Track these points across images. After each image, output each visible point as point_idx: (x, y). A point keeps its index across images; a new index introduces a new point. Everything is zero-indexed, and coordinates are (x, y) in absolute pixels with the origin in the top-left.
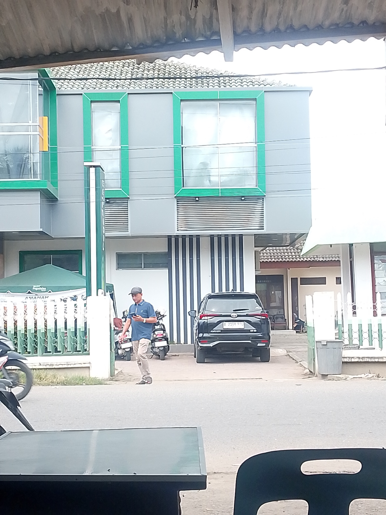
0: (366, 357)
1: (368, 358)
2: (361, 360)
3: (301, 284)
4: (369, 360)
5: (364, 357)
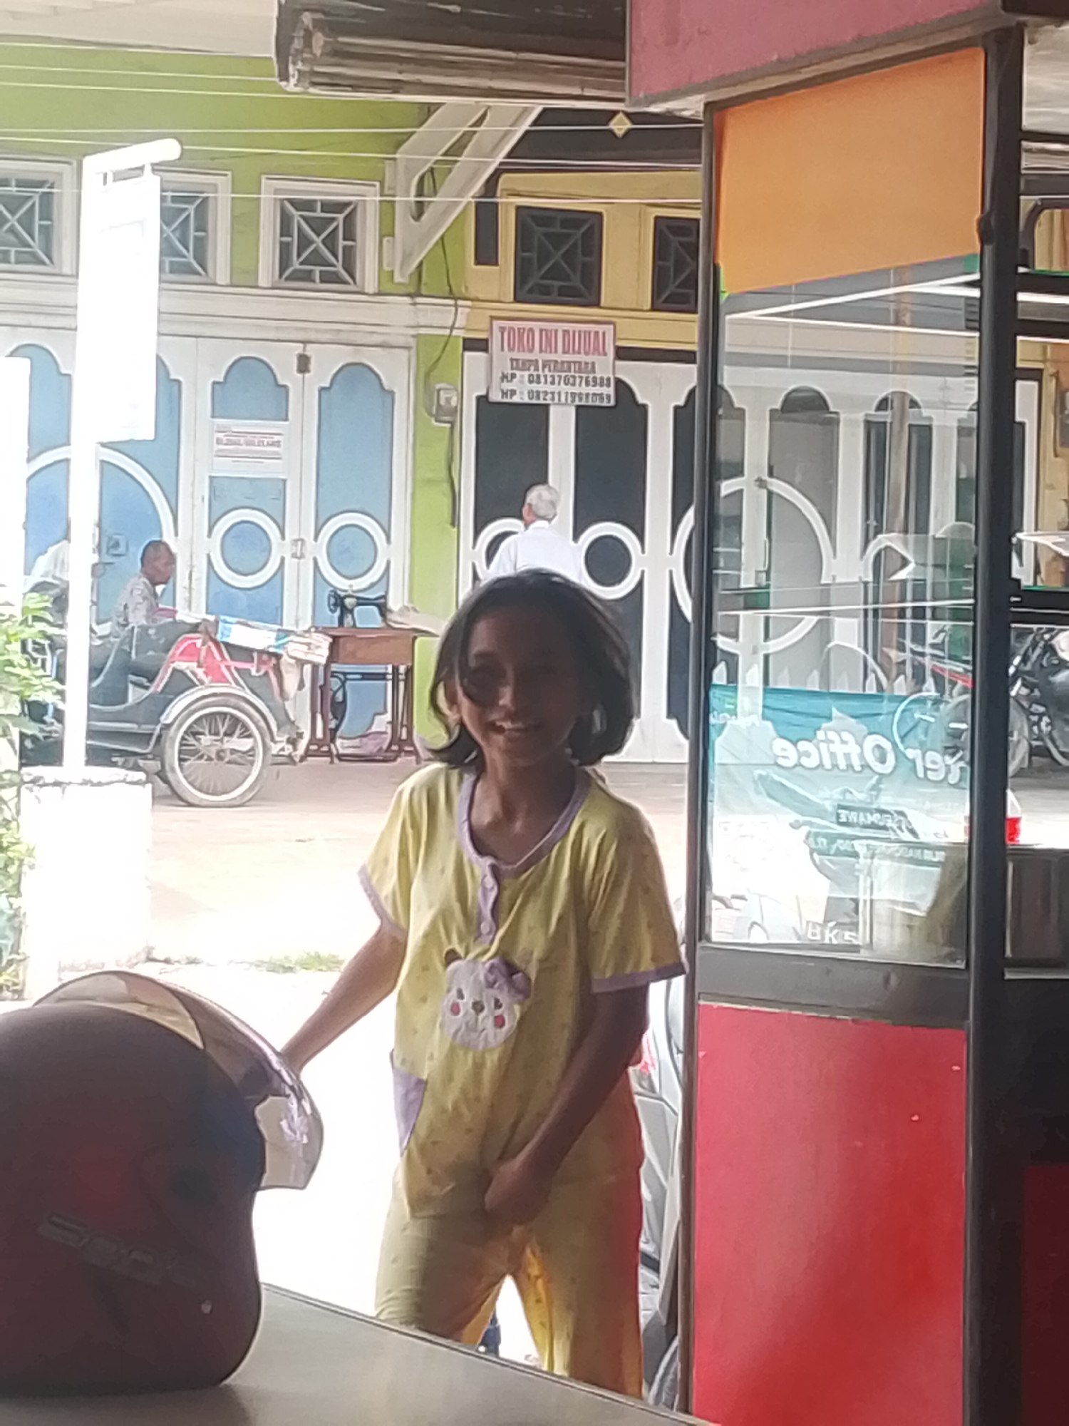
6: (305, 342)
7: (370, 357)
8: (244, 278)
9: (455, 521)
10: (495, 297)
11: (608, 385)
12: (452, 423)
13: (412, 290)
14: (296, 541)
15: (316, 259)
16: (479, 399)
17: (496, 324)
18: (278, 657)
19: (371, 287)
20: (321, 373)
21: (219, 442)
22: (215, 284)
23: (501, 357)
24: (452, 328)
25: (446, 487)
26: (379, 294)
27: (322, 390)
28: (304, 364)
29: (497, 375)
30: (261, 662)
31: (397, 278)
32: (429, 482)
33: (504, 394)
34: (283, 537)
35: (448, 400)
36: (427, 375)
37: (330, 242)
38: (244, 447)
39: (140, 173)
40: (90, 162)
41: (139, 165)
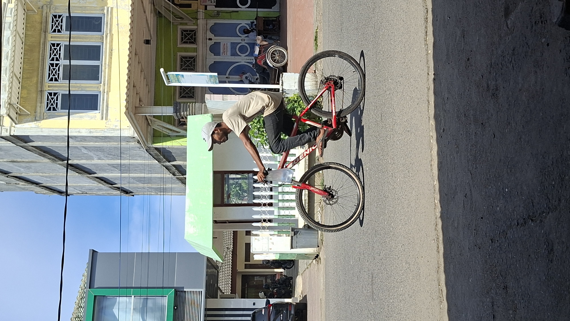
3: (250, 262)
6: (207, 39)
7: (209, 27)
8: (195, 50)
9: (237, 12)
10: (197, 4)
12: (220, 12)
13: (196, 19)
14: (242, 41)
15: (191, 37)
16: (215, 7)
17: (202, 4)
18: (260, 45)
19: (196, 27)
20: (212, 36)
21: (224, 54)
22: (197, 55)
23: (208, 3)
24: (203, 12)
25: (232, 13)
26: (197, 26)
27: (215, 36)
28: (210, 39)
29: (212, 4)
30: (261, 48)
31: (194, 22)
32: (231, 17)
33: (214, 2)
34: (241, 43)
35: (216, 13)
36: (212, 17)
37: (189, 34)
38: (225, 50)
39: (167, 75)
40: (166, 84)
41: (166, 76)
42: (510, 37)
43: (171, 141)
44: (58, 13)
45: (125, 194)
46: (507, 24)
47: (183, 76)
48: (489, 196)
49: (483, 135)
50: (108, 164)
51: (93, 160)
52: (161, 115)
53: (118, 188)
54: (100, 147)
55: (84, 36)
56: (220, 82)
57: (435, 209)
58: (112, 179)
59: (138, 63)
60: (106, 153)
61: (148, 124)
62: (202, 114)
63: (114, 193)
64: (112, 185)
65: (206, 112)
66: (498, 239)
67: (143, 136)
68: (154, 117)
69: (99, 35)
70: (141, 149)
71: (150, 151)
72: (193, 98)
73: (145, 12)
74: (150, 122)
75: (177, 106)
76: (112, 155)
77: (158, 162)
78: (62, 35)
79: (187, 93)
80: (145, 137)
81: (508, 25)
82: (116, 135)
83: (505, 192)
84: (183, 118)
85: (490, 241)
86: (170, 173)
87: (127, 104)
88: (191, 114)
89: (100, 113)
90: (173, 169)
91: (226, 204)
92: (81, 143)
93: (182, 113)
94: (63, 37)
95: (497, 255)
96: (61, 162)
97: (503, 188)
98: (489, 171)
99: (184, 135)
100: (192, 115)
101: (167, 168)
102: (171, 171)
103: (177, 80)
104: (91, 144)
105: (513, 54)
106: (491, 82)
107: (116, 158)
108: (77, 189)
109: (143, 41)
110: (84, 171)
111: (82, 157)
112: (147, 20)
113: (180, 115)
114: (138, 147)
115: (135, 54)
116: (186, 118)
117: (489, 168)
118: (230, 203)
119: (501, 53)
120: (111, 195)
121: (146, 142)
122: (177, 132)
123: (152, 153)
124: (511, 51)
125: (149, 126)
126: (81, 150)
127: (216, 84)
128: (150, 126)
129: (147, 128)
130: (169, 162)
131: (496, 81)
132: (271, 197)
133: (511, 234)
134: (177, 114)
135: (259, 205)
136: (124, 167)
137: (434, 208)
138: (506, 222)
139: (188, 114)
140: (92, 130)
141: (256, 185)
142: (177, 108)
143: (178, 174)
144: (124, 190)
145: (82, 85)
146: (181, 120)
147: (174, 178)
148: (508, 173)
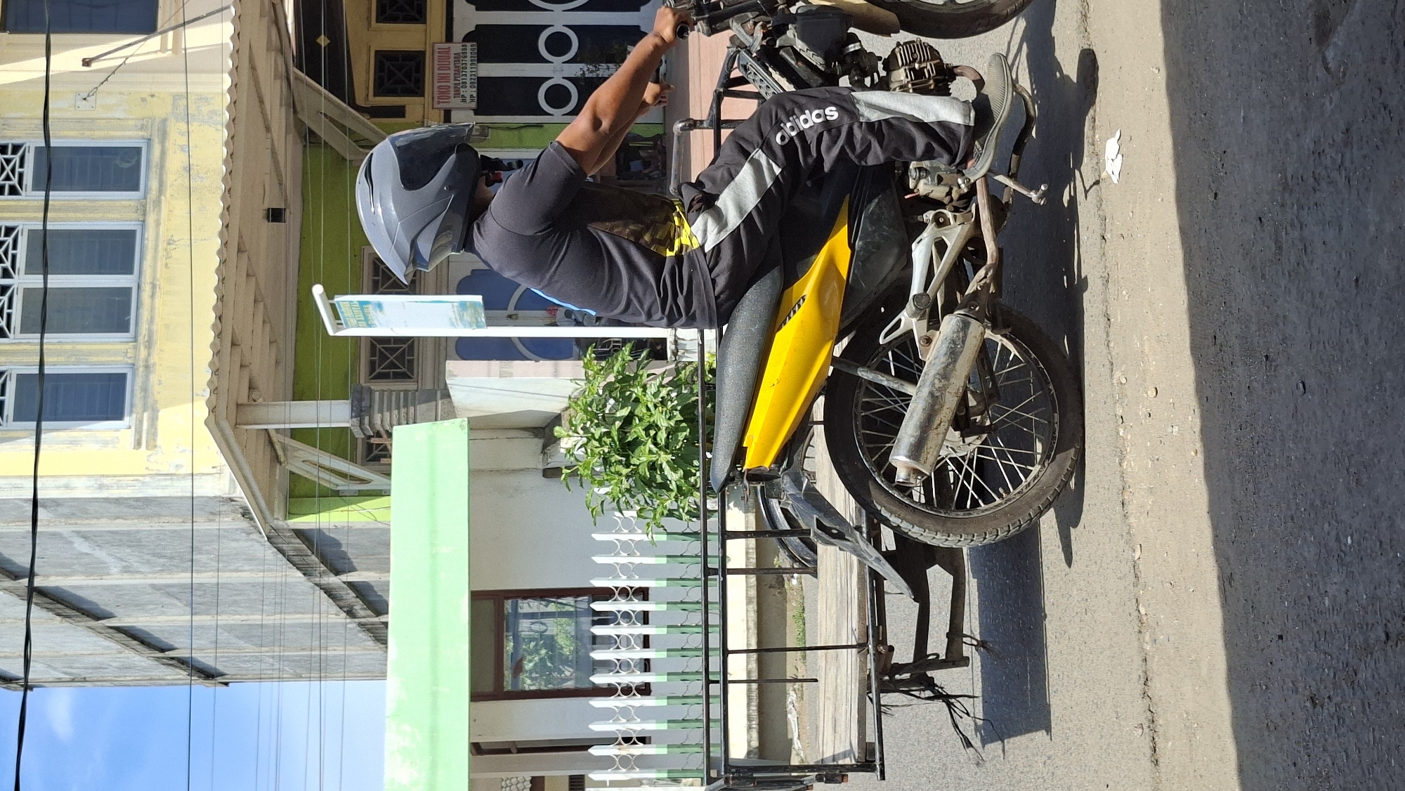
0: (748, 710)
1: (749, 705)
2: (755, 724)
4: (755, 703)
5: (749, 716)
9: (539, 125)
10: (422, 107)
11: (466, 46)
12: (489, 128)
16: (475, 114)
17: (436, 106)
23: (454, 102)
25: (523, 130)
29: (463, 105)
32: (520, 140)
33: (472, 101)
39: (333, 307)
40: (331, 333)
41: (329, 307)
42: (1335, 96)
43: (346, 508)
44: (12, 138)
45: (201, 680)
46: (1324, 59)
47: (380, 306)
48: (1298, 569)
49: (1272, 391)
50: (153, 586)
51: (109, 574)
52: (314, 426)
53: (182, 662)
54: (128, 533)
55: (87, 203)
56: (491, 322)
57: (1140, 632)
58: (163, 631)
59: (248, 275)
60: (145, 551)
61: (276, 459)
62: (436, 420)
63: (169, 677)
64: (162, 651)
65: (451, 413)
66: (1332, 694)
67: (258, 494)
68: (292, 437)
69: (130, 200)
70: (251, 536)
71: (280, 540)
72: (410, 378)
73: (268, 129)
74: (280, 453)
75: (361, 400)
76: (164, 556)
77: (304, 574)
78: (22, 203)
79: (392, 365)
80: (264, 496)
81: (1327, 64)
82: (180, 495)
83: (1343, 548)
84: (378, 435)
85: (1308, 704)
86: (341, 608)
87: (214, 397)
88: (403, 420)
89: (130, 428)
90: (345, 597)
91: (508, 692)
92: (73, 521)
93: (377, 418)
94: (25, 209)
95: (1330, 740)
96: (9, 583)
97: (1338, 540)
98: (1294, 494)
99: (381, 490)
100: (407, 424)
101: (330, 592)
102: (341, 603)
103: (363, 318)
104: (104, 525)
105: (1347, 143)
106: (1287, 234)
107: (177, 567)
108: (55, 669)
109: (260, 214)
110: (78, 610)
111: (73, 564)
112: (274, 153)
113: (371, 423)
114: (243, 531)
115: (239, 251)
116: (390, 435)
117: (1294, 486)
118: (520, 688)
119: (1312, 146)
120: (160, 685)
121: (267, 513)
122: (362, 481)
123: (285, 547)
124: (1341, 135)
125: (278, 465)
126: (71, 543)
127: (479, 327)
128: (280, 463)
129: (272, 468)
130: (337, 573)
131: (1301, 228)
132: (646, 665)
133: (1370, 670)
134: (361, 424)
135: (609, 691)
136: (199, 593)
137: (1137, 629)
138: (1352, 638)
139: (395, 420)
140: (105, 481)
141: (599, 631)
142: (364, 404)
143: (362, 613)
144: (200, 667)
145: (79, 347)
146: (374, 441)
147: (352, 624)
148: (1350, 491)
